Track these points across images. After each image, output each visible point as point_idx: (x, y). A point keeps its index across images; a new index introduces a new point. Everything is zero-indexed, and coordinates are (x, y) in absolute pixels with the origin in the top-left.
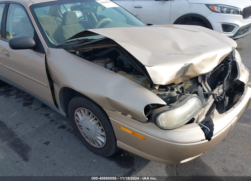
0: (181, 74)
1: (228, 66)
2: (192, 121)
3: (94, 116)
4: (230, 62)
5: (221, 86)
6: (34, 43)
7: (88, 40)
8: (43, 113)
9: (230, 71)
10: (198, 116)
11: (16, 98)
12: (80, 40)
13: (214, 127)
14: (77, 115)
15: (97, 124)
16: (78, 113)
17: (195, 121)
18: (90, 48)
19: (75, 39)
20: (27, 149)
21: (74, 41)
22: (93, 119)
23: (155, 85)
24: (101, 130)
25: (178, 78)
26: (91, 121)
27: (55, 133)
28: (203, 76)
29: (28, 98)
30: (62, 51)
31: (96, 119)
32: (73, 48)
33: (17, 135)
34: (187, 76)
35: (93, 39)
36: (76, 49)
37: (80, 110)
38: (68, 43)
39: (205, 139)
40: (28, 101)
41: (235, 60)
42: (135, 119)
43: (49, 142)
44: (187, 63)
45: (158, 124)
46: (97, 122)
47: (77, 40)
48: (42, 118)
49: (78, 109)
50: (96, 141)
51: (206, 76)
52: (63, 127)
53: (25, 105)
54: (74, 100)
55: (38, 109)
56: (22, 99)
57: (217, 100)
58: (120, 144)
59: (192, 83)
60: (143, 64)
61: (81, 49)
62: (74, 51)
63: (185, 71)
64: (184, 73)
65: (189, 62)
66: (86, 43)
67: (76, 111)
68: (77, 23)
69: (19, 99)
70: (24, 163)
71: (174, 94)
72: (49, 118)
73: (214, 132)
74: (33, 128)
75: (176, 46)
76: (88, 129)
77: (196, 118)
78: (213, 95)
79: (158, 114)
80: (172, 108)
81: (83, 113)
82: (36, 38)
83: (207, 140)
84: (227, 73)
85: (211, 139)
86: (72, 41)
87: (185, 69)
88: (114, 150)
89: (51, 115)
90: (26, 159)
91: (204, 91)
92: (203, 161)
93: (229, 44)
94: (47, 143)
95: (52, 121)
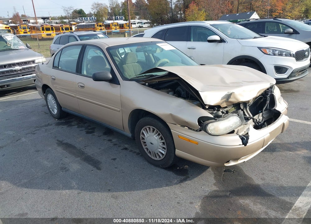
0: (225, 99)
1: (267, 98)
2: (233, 132)
3: (158, 132)
4: (268, 95)
5: (261, 114)
6: (111, 76)
7: (153, 75)
8: (106, 139)
9: (268, 102)
10: (237, 129)
11: (78, 127)
12: (147, 76)
13: (249, 137)
14: (143, 134)
15: (160, 138)
16: (144, 131)
17: (235, 132)
18: (157, 80)
19: (144, 75)
20: (98, 162)
21: (143, 76)
22: (157, 134)
23: (206, 105)
24: (162, 144)
25: (223, 102)
26: (154, 136)
27: (120, 153)
28: (245, 104)
29: (89, 128)
30: (134, 82)
31: (159, 135)
32: (143, 81)
33: (87, 154)
34: (231, 102)
35: (157, 75)
36: (146, 82)
37: (146, 129)
38: (138, 77)
39: (242, 144)
40: (90, 130)
41: (273, 93)
42: (191, 129)
43: (116, 158)
44: (229, 91)
45: (207, 131)
46: (159, 137)
47: (145, 75)
48: (106, 142)
49: (145, 127)
50: (157, 153)
51: (247, 104)
52: (126, 149)
53: (88, 133)
54: (142, 120)
55: (100, 136)
56: (83, 129)
57: (257, 124)
58: (178, 152)
59: (235, 109)
60: (198, 90)
61: (150, 81)
62: (144, 83)
63: (228, 98)
64: (228, 99)
65: (231, 91)
66: (151, 78)
67: (143, 129)
68: (136, 63)
69: (81, 129)
70: (98, 171)
71: (220, 113)
72: (112, 142)
73: (249, 141)
74: (99, 149)
75: (222, 81)
76: (152, 143)
77: (236, 130)
78: (253, 119)
79: (208, 124)
80: (217, 120)
81: (148, 131)
82: (112, 72)
83: (244, 146)
84: (266, 103)
85: (246, 145)
86: (141, 76)
87: (229, 96)
88: (173, 159)
89: (113, 140)
90: (99, 169)
91: (245, 115)
92: (246, 173)
93: (268, 81)
94: (114, 159)
95: (115, 145)
